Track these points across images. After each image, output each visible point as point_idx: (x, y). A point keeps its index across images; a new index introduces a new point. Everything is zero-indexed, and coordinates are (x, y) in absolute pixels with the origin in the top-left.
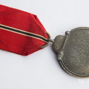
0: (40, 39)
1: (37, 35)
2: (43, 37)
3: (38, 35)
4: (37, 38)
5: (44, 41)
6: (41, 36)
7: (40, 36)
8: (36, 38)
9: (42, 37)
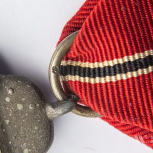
0: (101, 65)
1: (124, 77)
2: (92, 81)
3: (119, 77)
4: (115, 61)
5: (79, 63)
6: (103, 81)
7: (108, 79)
8: (121, 61)
9: (97, 80)
